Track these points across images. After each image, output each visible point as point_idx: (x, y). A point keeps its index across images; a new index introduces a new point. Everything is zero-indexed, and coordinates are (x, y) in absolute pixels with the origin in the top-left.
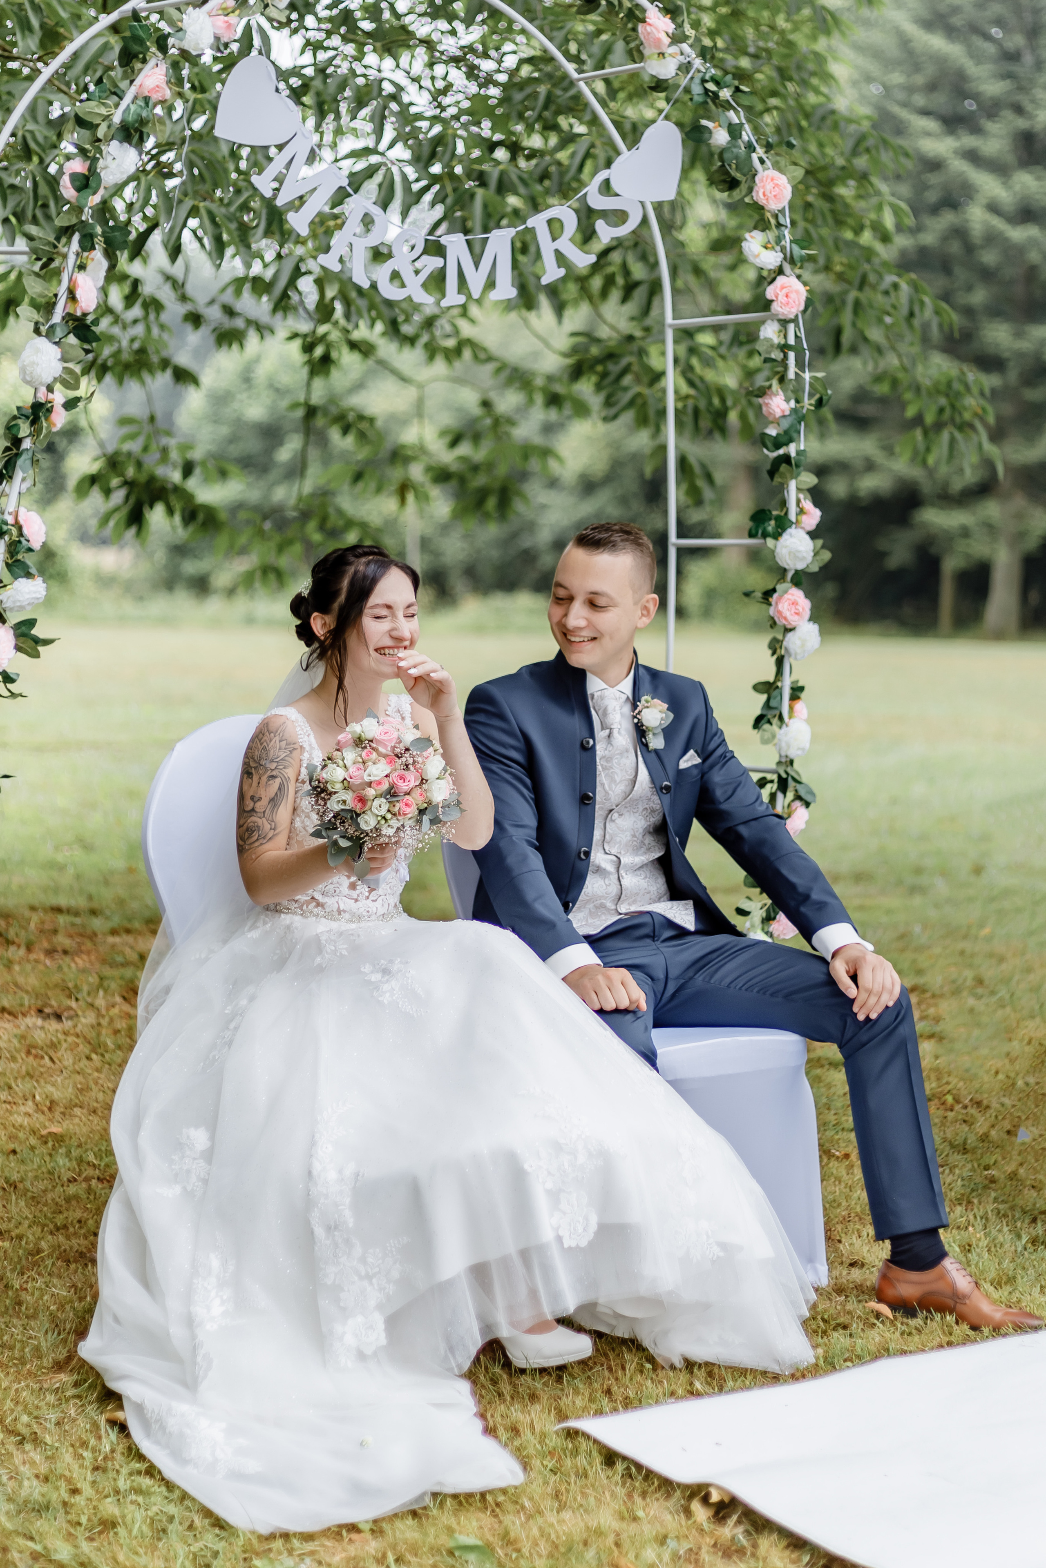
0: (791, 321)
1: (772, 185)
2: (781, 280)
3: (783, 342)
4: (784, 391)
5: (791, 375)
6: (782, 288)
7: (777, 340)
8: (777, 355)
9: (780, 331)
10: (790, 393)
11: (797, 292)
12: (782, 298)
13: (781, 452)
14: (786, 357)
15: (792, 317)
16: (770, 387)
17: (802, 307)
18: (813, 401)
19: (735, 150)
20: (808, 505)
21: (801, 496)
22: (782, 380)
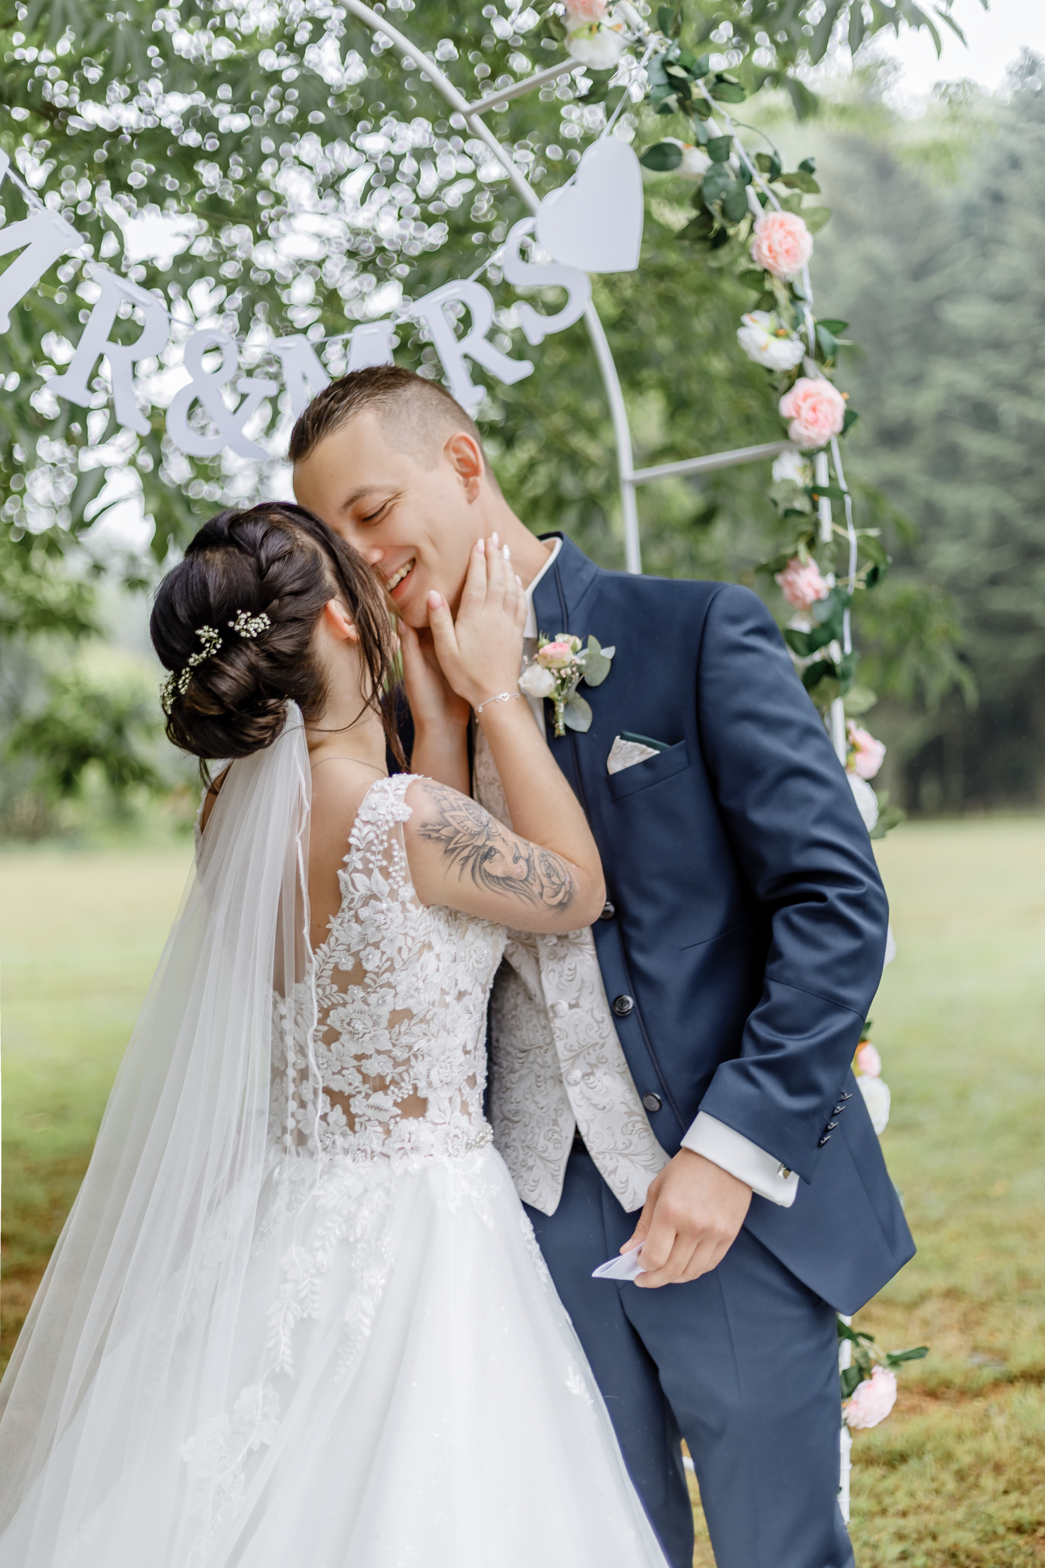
0: (821, 449)
1: (781, 233)
2: (802, 385)
3: (809, 483)
4: (818, 559)
5: (826, 533)
6: (806, 397)
7: (801, 480)
8: (802, 504)
9: (805, 467)
10: (828, 565)
11: (831, 402)
12: (806, 413)
13: (817, 656)
14: (815, 507)
15: (822, 442)
16: (795, 555)
17: (839, 425)
18: (863, 575)
19: (721, 181)
20: (862, 737)
21: (852, 724)
22: (812, 542)
